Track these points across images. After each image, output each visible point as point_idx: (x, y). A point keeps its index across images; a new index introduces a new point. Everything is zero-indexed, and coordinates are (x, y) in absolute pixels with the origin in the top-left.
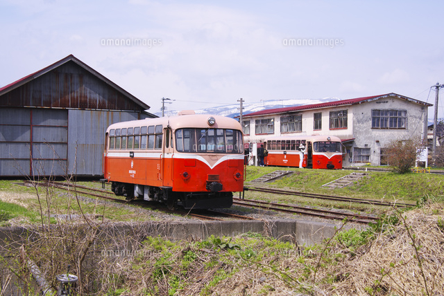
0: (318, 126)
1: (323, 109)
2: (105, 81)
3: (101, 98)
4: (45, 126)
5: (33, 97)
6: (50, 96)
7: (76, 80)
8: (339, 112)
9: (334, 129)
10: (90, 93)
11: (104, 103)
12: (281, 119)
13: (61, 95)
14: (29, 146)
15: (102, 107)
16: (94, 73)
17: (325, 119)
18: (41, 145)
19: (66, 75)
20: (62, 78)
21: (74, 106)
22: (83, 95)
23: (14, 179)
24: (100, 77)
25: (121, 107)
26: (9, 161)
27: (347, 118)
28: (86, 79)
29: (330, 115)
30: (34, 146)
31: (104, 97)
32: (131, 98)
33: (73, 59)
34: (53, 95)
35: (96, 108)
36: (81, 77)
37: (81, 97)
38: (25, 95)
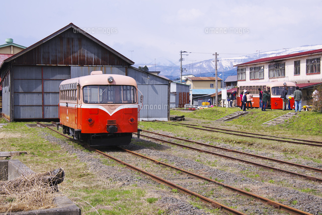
0: (297, 72)
1: (301, 57)
2: (98, 43)
3: (96, 57)
4: (53, 80)
5: (43, 57)
6: (56, 56)
7: (76, 43)
8: (314, 59)
9: (310, 74)
10: (87, 53)
11: (98, 60)
12: (269, 67)
13: (65, 55)
14: (41, 95)
15: (97, 63)
16: (90, 37)
17: (303, 66)
18: (51, 95)
19: (68, 40)
20: (65, 42)
21: (75, 63)
22: (82, 55)
23: (30, 121)
24: (94, 40)
25: (112, 64)
26: (26, 108)
27: (320, 65)
28: (84, 42)
29: (307, 62)
30: (45, 95)
31: (98, 56)
32: (119, 56)
33: (73, 27)
34: (59, 55)
35: (92, 64)
36: (80, 40)
37: (80, 56)
38: (37, 56)
